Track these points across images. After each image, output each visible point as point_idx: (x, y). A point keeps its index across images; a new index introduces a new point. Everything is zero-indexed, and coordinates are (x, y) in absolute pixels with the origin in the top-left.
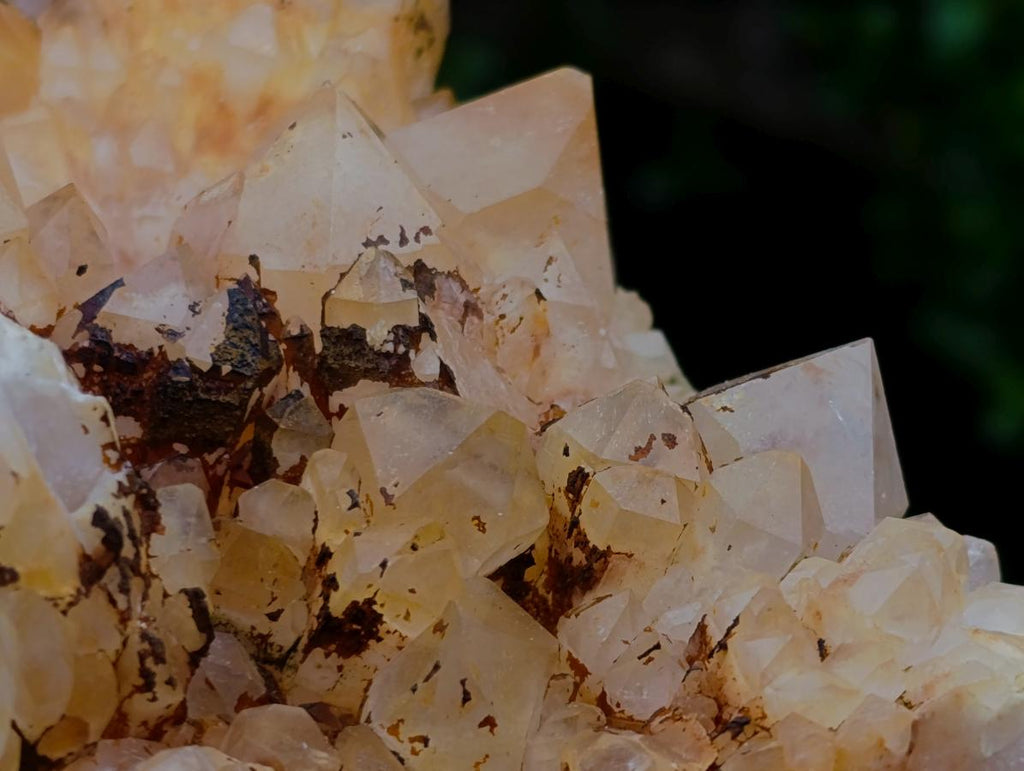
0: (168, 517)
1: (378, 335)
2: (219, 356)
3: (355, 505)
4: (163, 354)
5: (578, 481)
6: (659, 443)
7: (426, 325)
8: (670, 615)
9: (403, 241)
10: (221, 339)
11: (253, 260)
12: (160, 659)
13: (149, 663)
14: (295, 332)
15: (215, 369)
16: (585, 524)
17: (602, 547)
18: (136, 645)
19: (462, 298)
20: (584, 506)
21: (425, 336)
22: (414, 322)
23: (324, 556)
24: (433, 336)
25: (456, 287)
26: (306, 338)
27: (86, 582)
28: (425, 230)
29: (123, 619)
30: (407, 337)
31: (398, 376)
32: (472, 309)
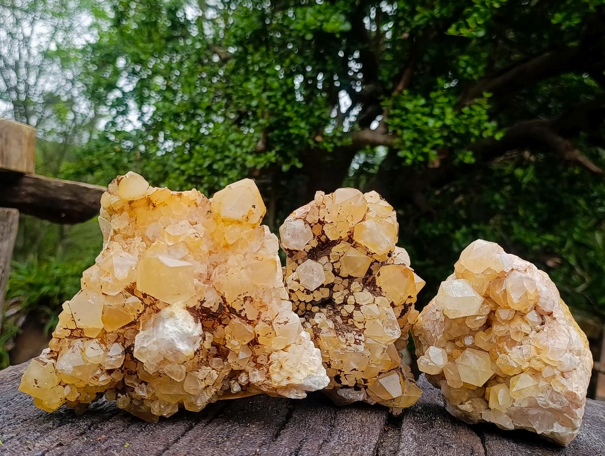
0: (207, 338)
2: (217, 311)
4: (210, 308)
6: (269, 334)
7: (244, 308)
9: (244, 294)
10: (218, 308)
11: (224, 293)
16: (258, 339)
17: (260, 342)
19: (251, 299)
21: (243, 310)
23: (226, 340)
24: (245, 310)
26: (229, 305)
27: (195, 355)
28: (247, 292)
29: (199, 357)
30: (241, 311)
31: (239, 316)
32: (252, 301)
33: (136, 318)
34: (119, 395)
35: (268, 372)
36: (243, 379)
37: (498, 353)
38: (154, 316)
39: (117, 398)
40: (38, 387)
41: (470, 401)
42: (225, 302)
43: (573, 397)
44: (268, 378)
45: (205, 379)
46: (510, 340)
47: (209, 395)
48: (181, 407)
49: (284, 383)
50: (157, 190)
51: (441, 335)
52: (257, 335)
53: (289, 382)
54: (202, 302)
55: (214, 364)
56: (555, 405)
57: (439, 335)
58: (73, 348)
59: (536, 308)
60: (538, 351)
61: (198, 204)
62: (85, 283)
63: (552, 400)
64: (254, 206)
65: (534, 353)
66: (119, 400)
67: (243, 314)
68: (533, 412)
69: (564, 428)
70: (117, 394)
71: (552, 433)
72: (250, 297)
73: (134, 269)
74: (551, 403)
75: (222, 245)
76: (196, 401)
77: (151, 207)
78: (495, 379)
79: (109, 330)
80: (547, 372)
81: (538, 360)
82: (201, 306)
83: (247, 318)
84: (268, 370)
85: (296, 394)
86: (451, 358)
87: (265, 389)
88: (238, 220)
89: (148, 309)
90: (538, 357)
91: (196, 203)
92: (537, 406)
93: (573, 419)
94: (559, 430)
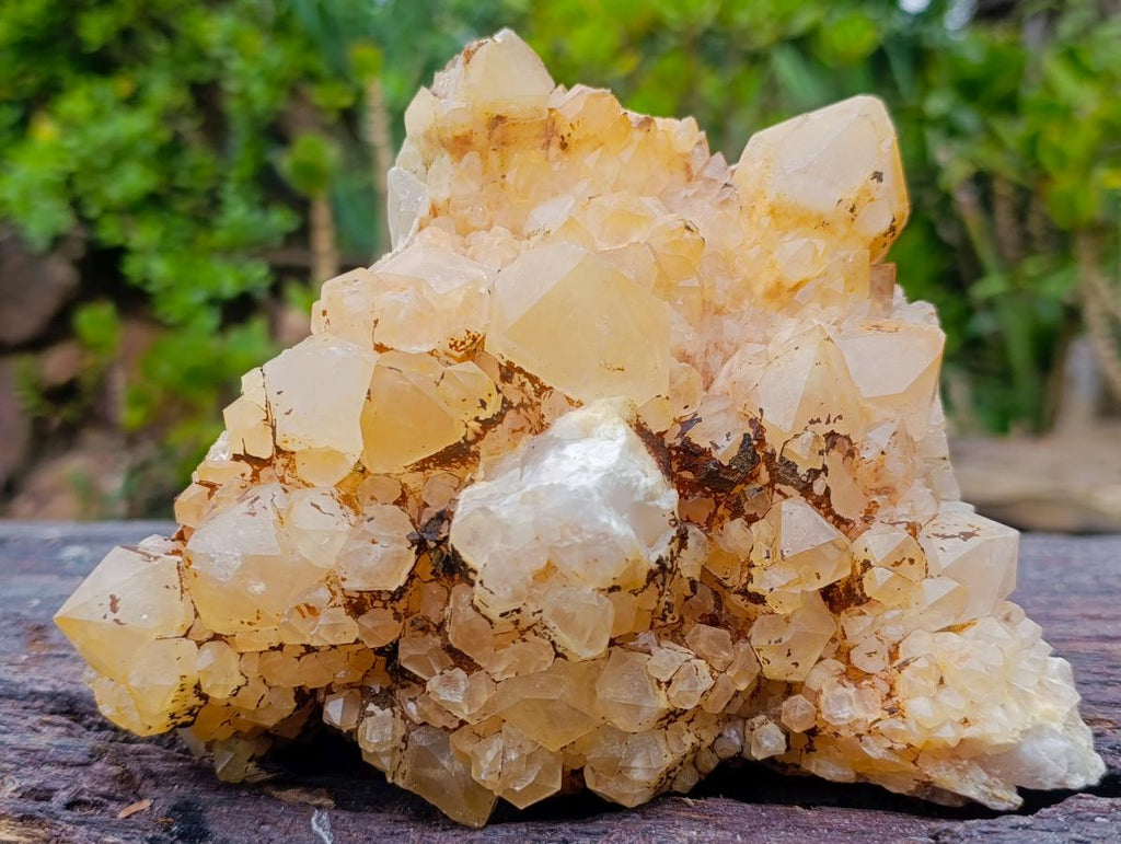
0: (691, 542)
1: (802, 471)
2: (732, 462)
3: (768, 557)
4: (710, 451)
5: (867, 565)
6: (906, 561)
7: (825, 469)
8: (889, 628)
9: (828, 422)
10: (735, 454)
11: (761, 410)
12: (671, 612)
13: (666, 613)
14: (769, 451)
15: (730, 467)
16: (865, 581)
17: (868, 595)
18: (663, 605)
19: (848, 447)
20: (866, 575)
21: (823, 475)
22: (820, 468)
23: (751, 565)
24: (826, 475)
25: (846, 442)
26: (773, 455)
27: (648, 581)
28: (840, 417)
29: (661, 594)
30: (814, 473)
31: (806, 490)
32: (851, 454)
33: (471, 437)
34: (371, 707)
35: (889, 696)
36: (796, 711)
38: (526, 440)
39: (364, 715)
40: (117, 621)
42: (762, 441)
44: (891, 712)
45: (669, 683)
47: (675, 749)
48: (574, 776)
49: (949, 735)
50: (582, 91)
52: (859, 568)
53: (967, 733)
54: (686, 425)
55: (702, 646)
58: (252, 502)
61: (695, 170)
62: (324, 313)
64: (878, 176)
66: (368, 721)
67: (818, 488)
70: (364, 707)
72: (847, 437)
73: (483, 290)
75: (759, 289)
76: (631, 756)
77: (554, 150)
79: (377, 468)
82: (681, 434)
83: (829, 505)
84: (892, 688)
85: (986, 789)
87: (875, 750)
88: (820, 217)
89: (511, 414)
91: (687, 167)
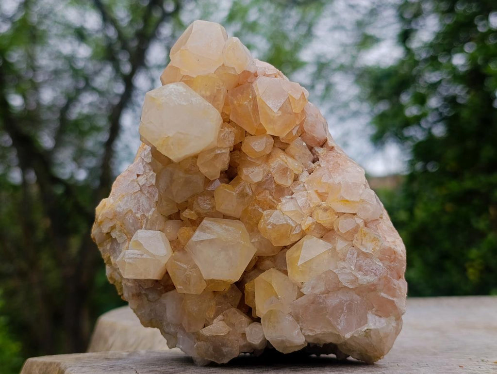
37: (260, 210)
41: (220, 317)
43: (393, 258)
46: (274, 186)
51: (153, 209)
56: (368, 278)
57: (148, 211)
59: (302, 133)
60: (322, 196)
63: (360, 268)
65: (316, 200)
68: (333, 301)
69: (383, 320)
71: (368, 333)
74: (359, 275)
78: (256, 266)
80: (344, 225)
81: (326, 210)
86: (176, 245)
90: (324, 204)
92: (338, 288)
93: (395, 299)
94: (377, 324)
